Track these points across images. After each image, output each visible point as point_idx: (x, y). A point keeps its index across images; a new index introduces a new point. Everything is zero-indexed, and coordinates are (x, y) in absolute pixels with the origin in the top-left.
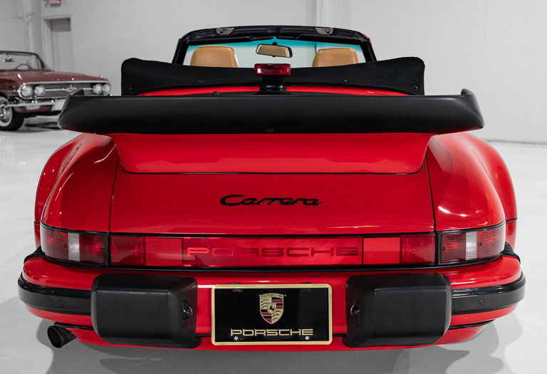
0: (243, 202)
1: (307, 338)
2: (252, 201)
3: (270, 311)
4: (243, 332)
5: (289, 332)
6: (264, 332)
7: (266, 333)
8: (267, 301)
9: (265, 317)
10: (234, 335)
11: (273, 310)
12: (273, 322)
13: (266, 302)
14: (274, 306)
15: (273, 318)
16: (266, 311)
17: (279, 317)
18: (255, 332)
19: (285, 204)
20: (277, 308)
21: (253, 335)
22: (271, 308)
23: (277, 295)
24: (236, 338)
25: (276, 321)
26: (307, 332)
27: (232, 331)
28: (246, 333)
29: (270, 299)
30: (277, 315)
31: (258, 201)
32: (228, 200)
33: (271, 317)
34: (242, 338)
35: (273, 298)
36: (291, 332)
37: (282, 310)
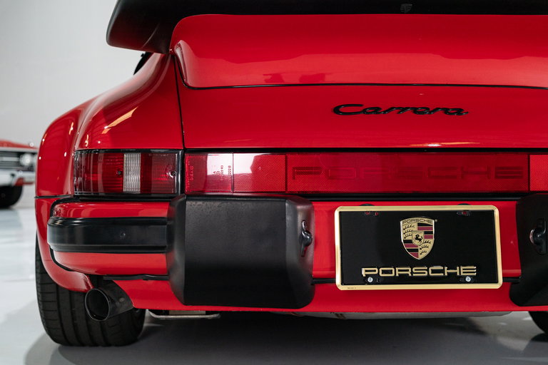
0: (364, 111)
1: (468, 279)
2: (376, 110)
3: (416, 242)
4: (380, 271)
5: (443, 271)
6: (408, 271)
7: (412, 273)
8: (411, 229)
9: (409, 250)
10: (367, 276)
11: (420, 240)
12: (421, 257)
13: (409, 230)
14: (421, 235)
15: (420, 251)
16: (410, 241)
17: (428, 250)
18: (397, 272)
19: (420, 113)
20: (426, 237)
21: (393, 275)
22: (417, 238)
23: (424, 220)
24: (370, 280)
25: (424, 255)
26: (467, 271)
27: (363, 270)
28: (384, 272)
29: (416, 225)
30: (425, 248)
31: (383, 109)
32: (342, 109)
33: (417, 250)
34: (378, 281)
35: (419, 224)
36: (446, 271)
37: (432, 241)
